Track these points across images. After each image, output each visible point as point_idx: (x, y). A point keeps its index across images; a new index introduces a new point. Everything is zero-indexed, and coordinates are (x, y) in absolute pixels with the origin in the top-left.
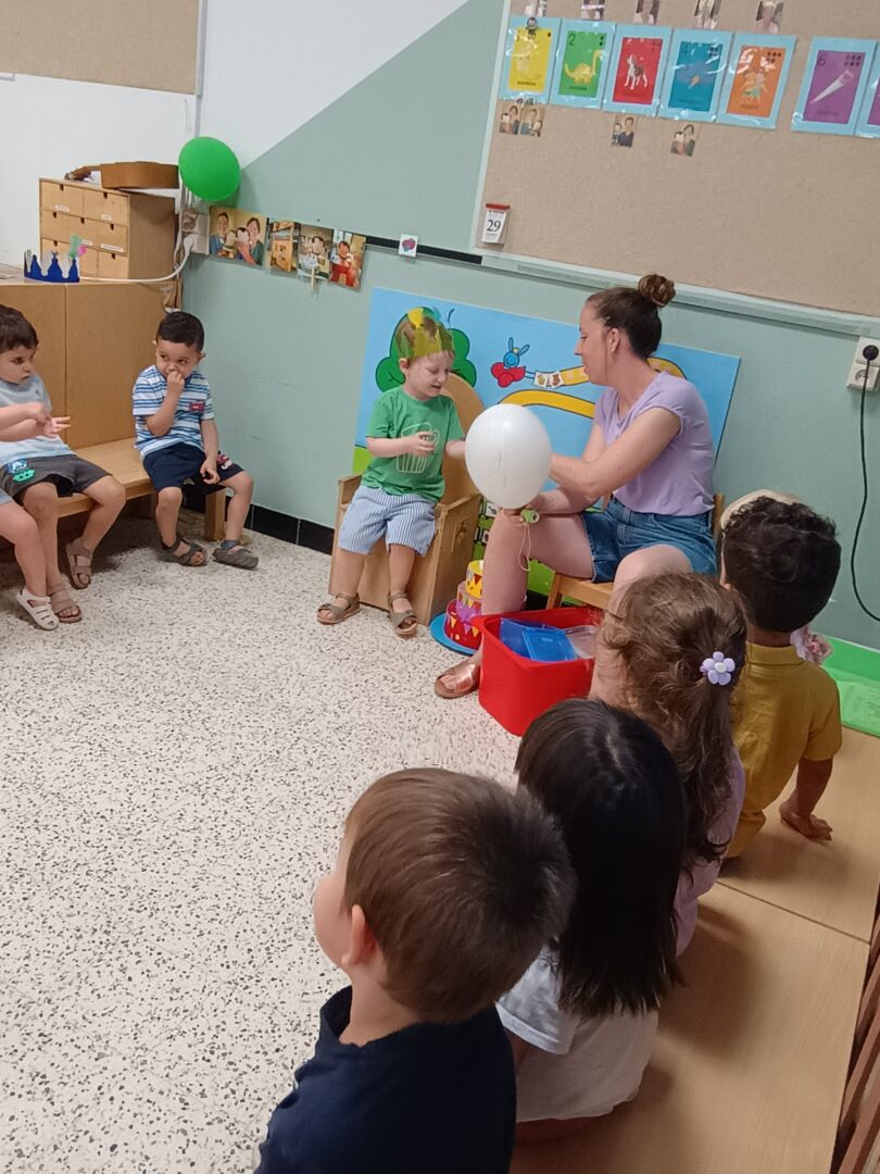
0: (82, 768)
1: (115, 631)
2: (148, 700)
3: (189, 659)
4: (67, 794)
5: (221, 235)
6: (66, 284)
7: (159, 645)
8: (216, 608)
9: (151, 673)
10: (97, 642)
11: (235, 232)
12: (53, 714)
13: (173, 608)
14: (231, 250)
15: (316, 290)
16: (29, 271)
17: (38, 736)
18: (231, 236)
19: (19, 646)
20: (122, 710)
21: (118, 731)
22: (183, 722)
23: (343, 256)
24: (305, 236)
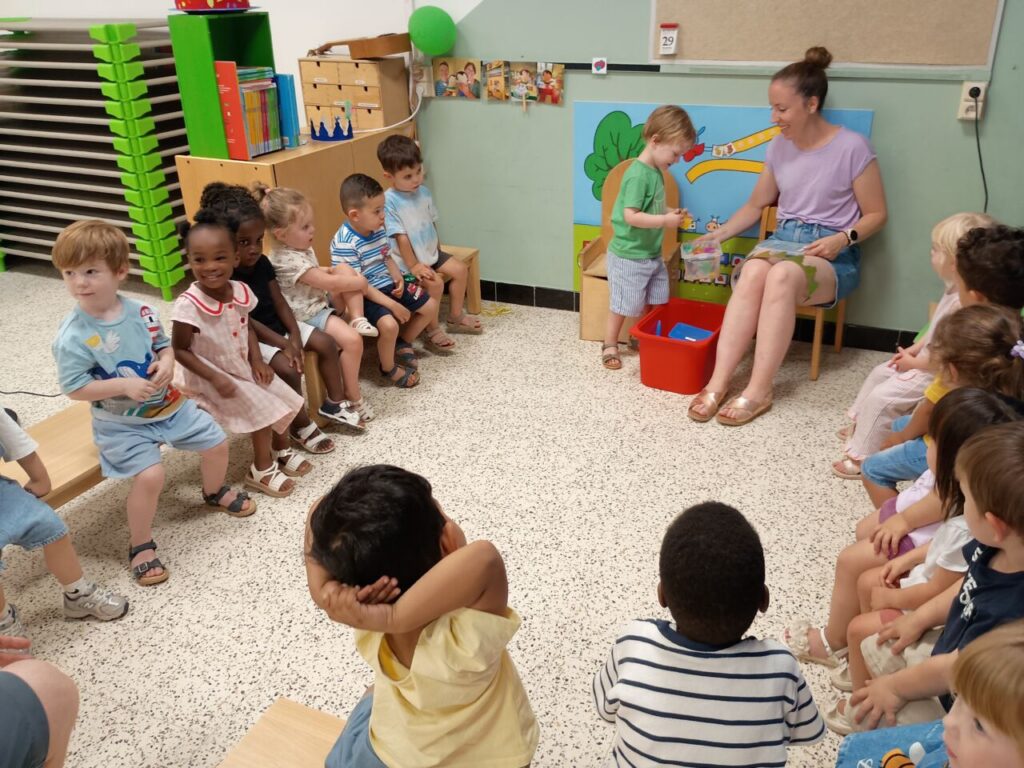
4: (498, 502)
6: (349, 140)
14: (454, 90)
15: (528, 111)
17: (454, 469)
19: (398, 413)
20: (496, 443)
21: (503, 457)
22: (540, 444)
23: (547, 82)
24: (513, 71)
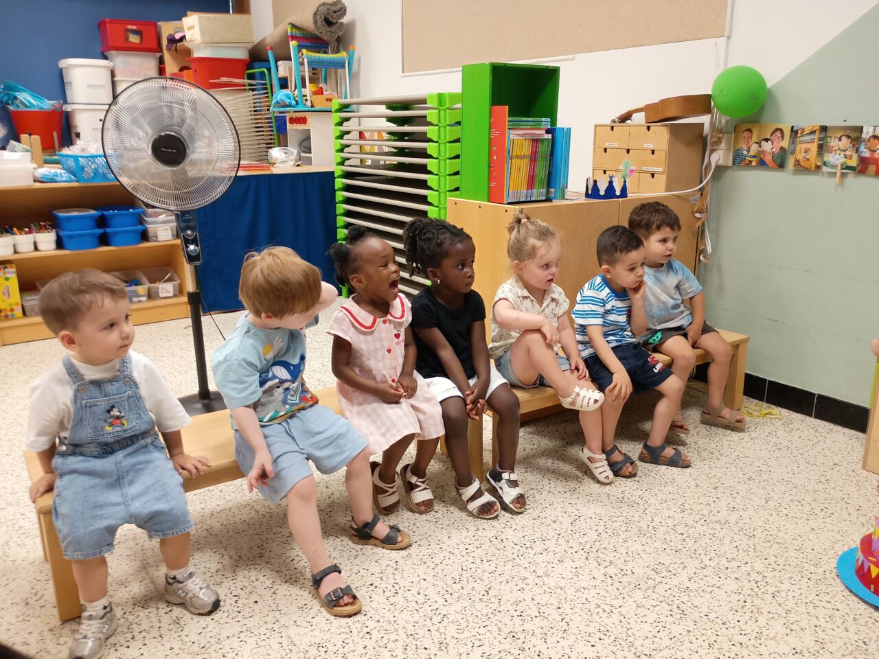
0: (667, 631)
1: (665, 490)
2: (713, 564)
3: (741, 524)
5: (745, 147)
6: (620, 199)
7: (708, 507)
8: (753, 476)
9: (708, 536)
10: (653, 500)
11: (759, 144)
12: (629, 567)
13: (713, 472)
14: (755, 159)
15: (841, 183)
16: (590, 192)
17: (620, 588)
18: (754, 148)
19: (588, 498)
20: (691, 572)
21: (691, 594)
22: (753, 593)
23: (872, 149)
24: (831, 137)
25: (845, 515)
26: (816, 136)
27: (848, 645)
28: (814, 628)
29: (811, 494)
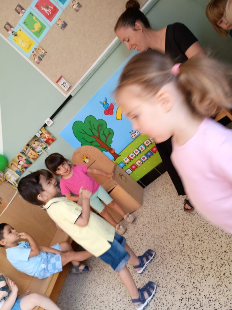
11: (19, 164)
18: (19, 166)
23: (44, 137)
24: (32, 145)
25: (148, 229)
26: (29, 148)
27: (188, 275)
28: (176, 283)
29: (136, 234)
